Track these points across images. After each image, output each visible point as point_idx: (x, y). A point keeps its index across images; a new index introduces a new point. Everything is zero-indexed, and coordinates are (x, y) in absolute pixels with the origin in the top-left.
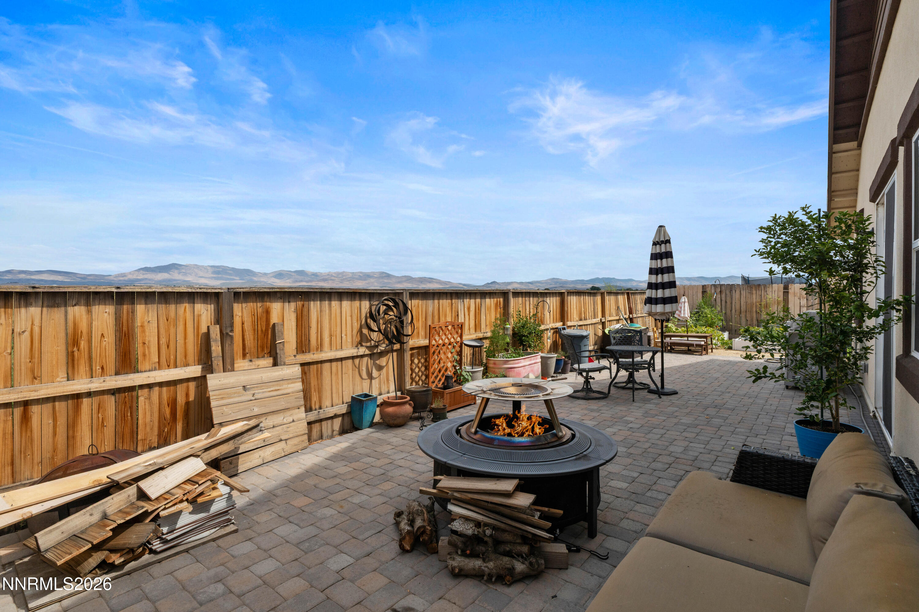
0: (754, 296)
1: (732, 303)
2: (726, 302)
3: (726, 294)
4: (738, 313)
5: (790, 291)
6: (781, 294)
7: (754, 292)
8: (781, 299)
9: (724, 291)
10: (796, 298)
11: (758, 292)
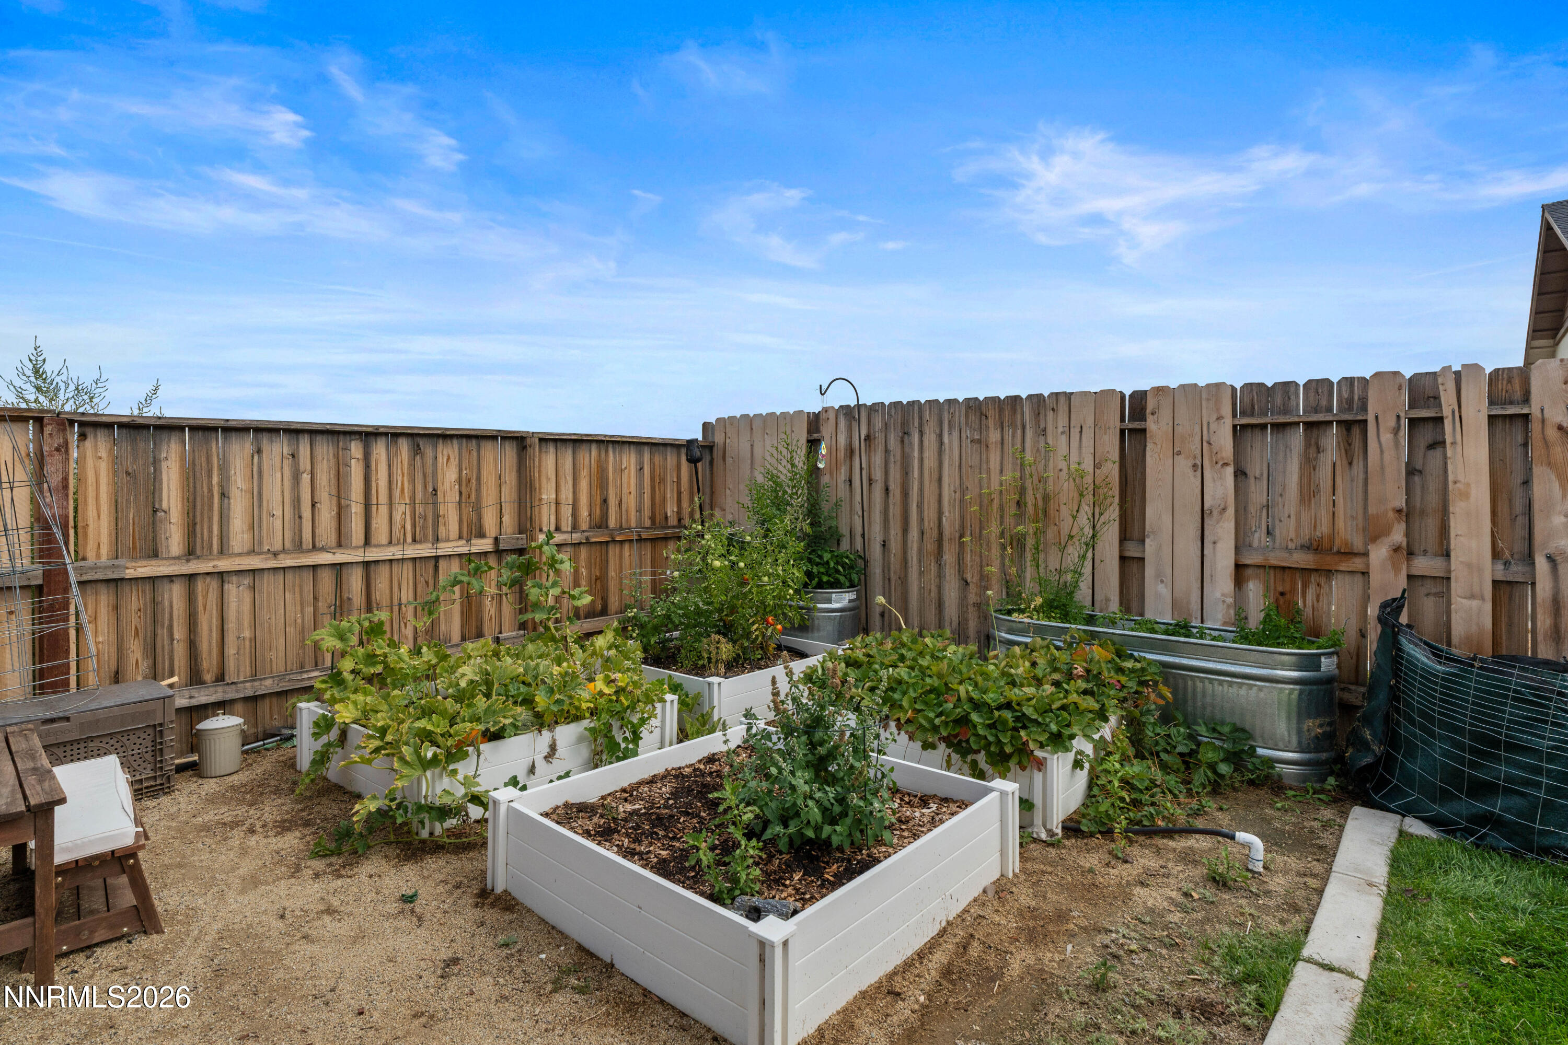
0: (995, 459)
1: (905, 494)
2: (887, 490)
3: (887, 451)
4: (930, 546)
5: (1151, 424)
6: (1111, 445)
7: (994, 436)
8: (1112, 470)
9: (880, 437)
10: (1184, 464)
11: (1009, 433)
